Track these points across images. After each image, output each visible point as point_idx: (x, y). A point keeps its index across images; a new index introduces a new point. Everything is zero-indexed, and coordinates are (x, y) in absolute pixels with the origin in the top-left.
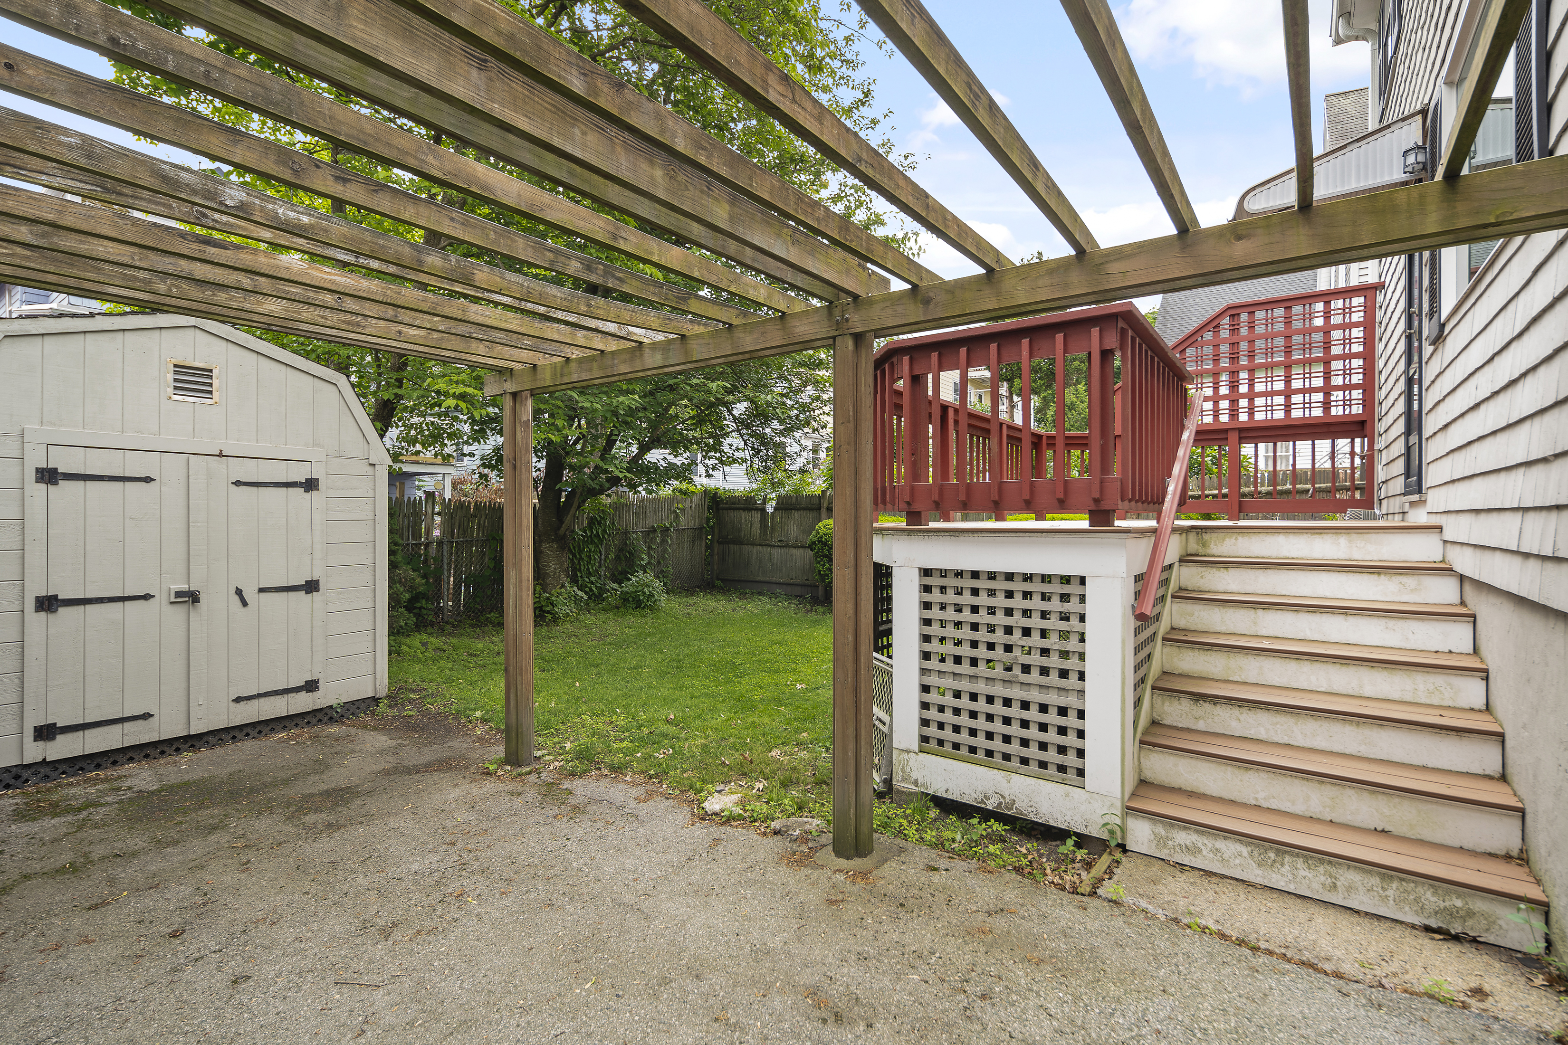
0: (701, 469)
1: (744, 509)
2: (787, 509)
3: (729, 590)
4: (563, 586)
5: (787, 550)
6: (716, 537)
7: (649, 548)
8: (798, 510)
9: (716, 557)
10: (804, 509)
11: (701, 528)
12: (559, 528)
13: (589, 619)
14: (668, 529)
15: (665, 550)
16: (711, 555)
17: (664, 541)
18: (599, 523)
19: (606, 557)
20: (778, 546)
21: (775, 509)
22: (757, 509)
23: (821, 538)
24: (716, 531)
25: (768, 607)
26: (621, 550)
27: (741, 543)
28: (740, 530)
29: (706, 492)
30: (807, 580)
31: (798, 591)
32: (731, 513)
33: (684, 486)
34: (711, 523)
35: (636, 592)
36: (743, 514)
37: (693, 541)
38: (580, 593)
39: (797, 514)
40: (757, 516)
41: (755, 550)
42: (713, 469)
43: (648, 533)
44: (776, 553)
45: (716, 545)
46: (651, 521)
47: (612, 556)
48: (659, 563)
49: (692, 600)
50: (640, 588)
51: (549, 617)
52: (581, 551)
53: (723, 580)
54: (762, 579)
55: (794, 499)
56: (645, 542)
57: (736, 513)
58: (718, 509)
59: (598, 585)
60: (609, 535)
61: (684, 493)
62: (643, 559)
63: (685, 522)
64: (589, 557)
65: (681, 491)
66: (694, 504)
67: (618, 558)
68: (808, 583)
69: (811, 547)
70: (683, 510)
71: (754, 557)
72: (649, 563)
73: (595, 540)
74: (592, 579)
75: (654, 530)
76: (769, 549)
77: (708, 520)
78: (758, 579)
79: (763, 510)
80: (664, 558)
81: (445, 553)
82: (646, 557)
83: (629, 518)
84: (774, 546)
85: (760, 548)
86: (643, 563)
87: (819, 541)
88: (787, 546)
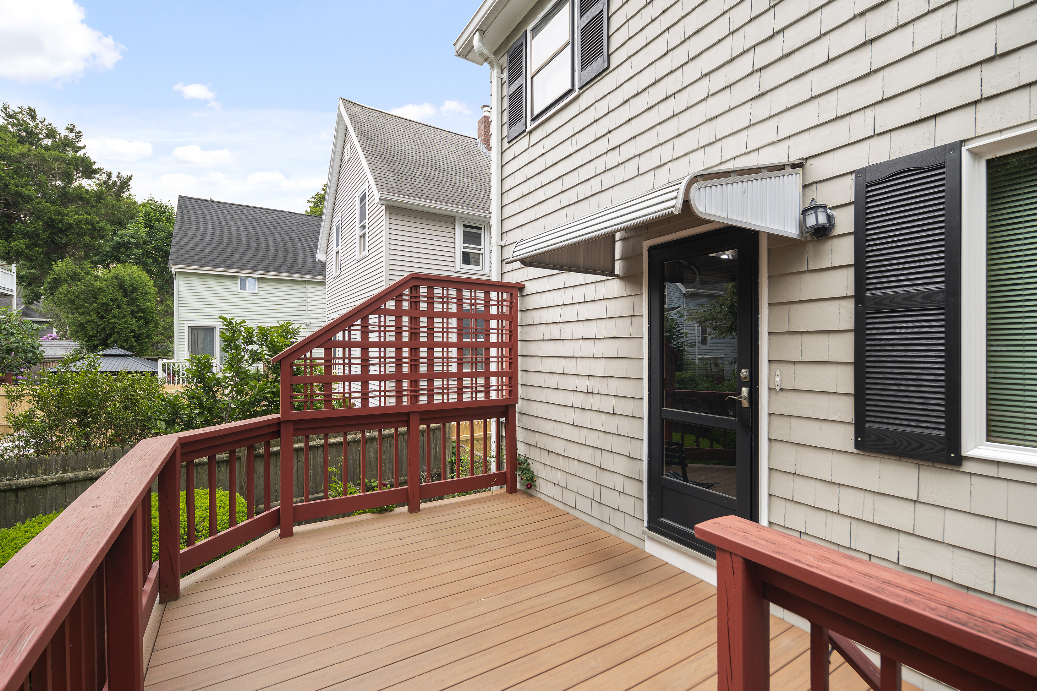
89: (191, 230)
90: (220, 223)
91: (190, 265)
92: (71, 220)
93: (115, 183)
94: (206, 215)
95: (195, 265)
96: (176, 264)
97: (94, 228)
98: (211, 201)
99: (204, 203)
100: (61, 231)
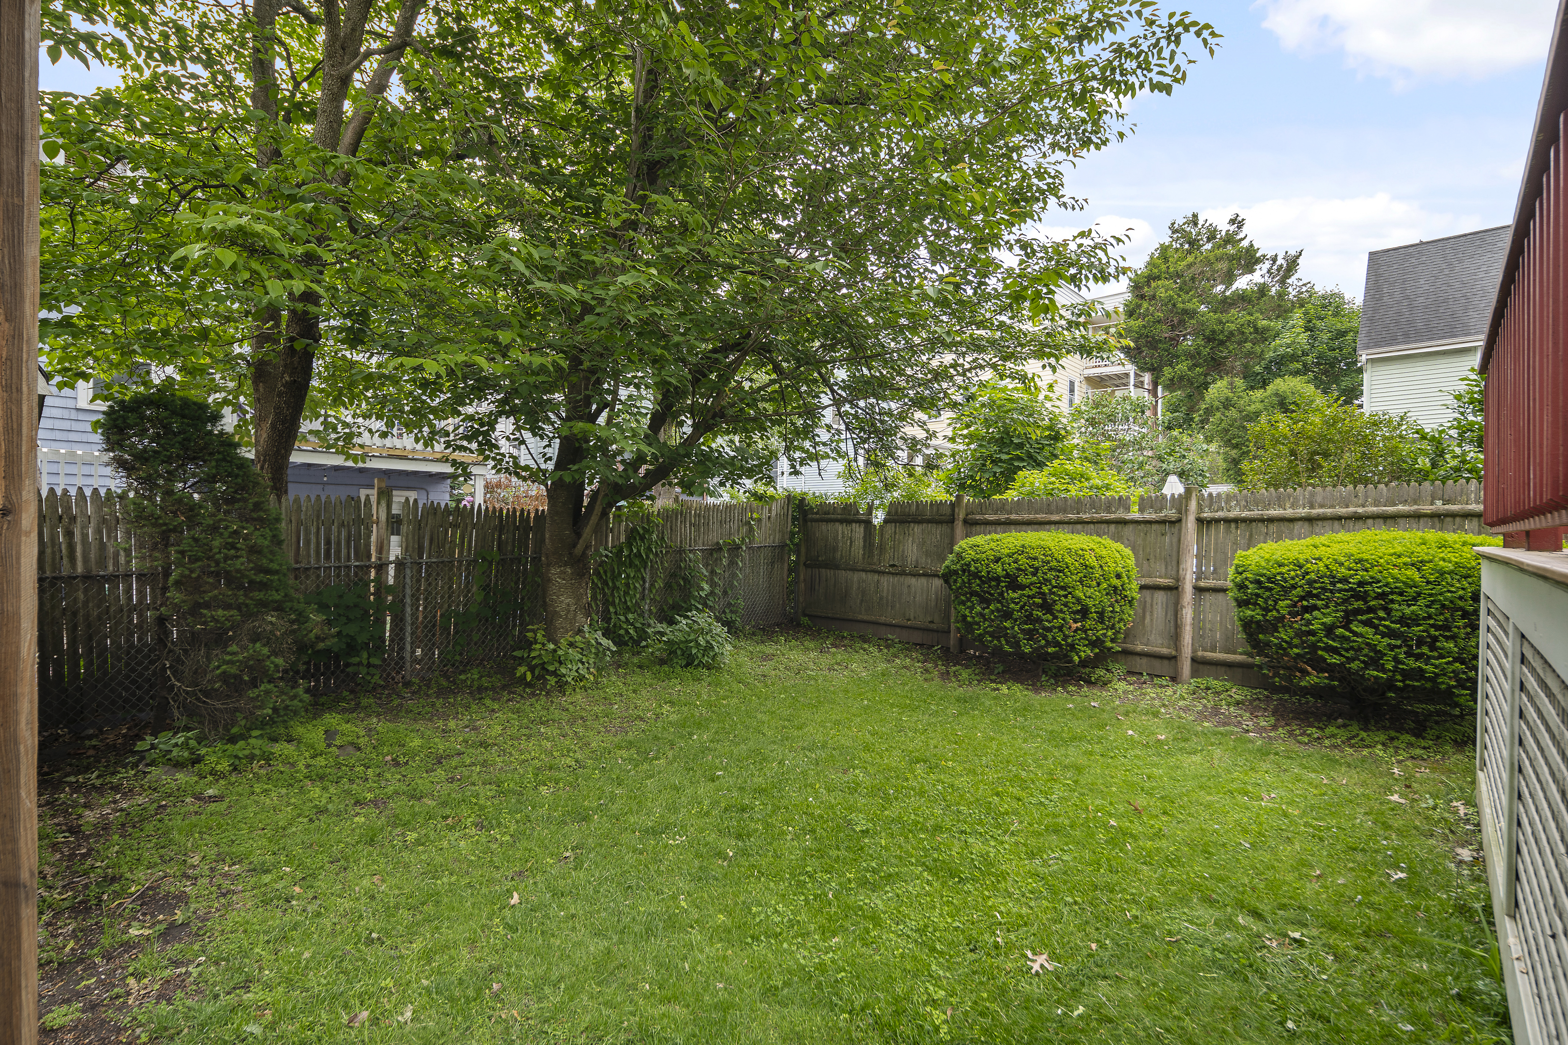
0: (783, 464)
1: (841, 521)
2: (902, 522)
3: (819, 631)
4: (580, 631)
5: (902, 579)
6: (803, 559)
7: (713, 572)
8: (920, 522)
9: (802, 585)
10: (929, 521)
11: (783, 546)
12: (574, 546)
13: (613, 683)
14: (738, 547)
15: (734, 575)
16: (796, 582)
17: (732, 563)
18: (642, 538)
19: (652, 585)
20: (889, 573)
21: (886, 521)
22: (859, 522)
23: (969, 565)
24: (803, 550)
25: (882, 666)
26: (673, 575)
27: (837, 567)
28: (835, 549)
29: (789, 498)
30: (932, 622)
31: (917, 637)
32: (824, 527)
33: (761, 488)
34: (796, 540)
35: (687, 641)
36: (840, 528)
37: (773, 563)
38: (605, 642)
39: (917, 529)
40: (859, 531)
41: (856, 577)
42: (801, 465)
43: (711, 552)
44: (886, 582)
45: (802, 568)
46: (715, 536)
47: (659, 584)
48: (725, 593)
49: (769, 648)
50: (692, 637)
51: (552, 681)
52: (615, 577)
53: (810, 617)
54: (865, 618)
55: (914, 507)
56: (706, 565)
57: (830, 526)
58: (805, 521)
59: (638, 625)
60: (656, 555)
61: (759, 497)
62: (703, 589)
63: (762, 537)
64: (627, 585)
65: (755, 494)
66: (774, 513)
67: (668, 586)
68: (932, 626)
69: (948, 577)
70: (759, 520)
71: (855, 586)
72: (712, 593)
73: (638, 562)
74: (630, 616)
75: (718, 548)
76: (876, 577)
77: (793, 534)
78: (860, 617)
79: (868, 523)
80: (732, 586)
81: (408, 580)
82: (706, 587)
83: (685, 532)
84: (884, 573)
85: (863, 575)
86: (703, 594)
87: (964, 571)
88: (903, 573)
89: (1391, 295)
90: (1442, 271)
91: (1391, 345)
92: (1233, 327)
93: (1281, 266)
94: (1415, 267)
95: (1398, 344)
96: (1368, 348)
97: (1256, 329)
98: (1422, 243)
99: (1411, 250)
100: (1222, 343)
